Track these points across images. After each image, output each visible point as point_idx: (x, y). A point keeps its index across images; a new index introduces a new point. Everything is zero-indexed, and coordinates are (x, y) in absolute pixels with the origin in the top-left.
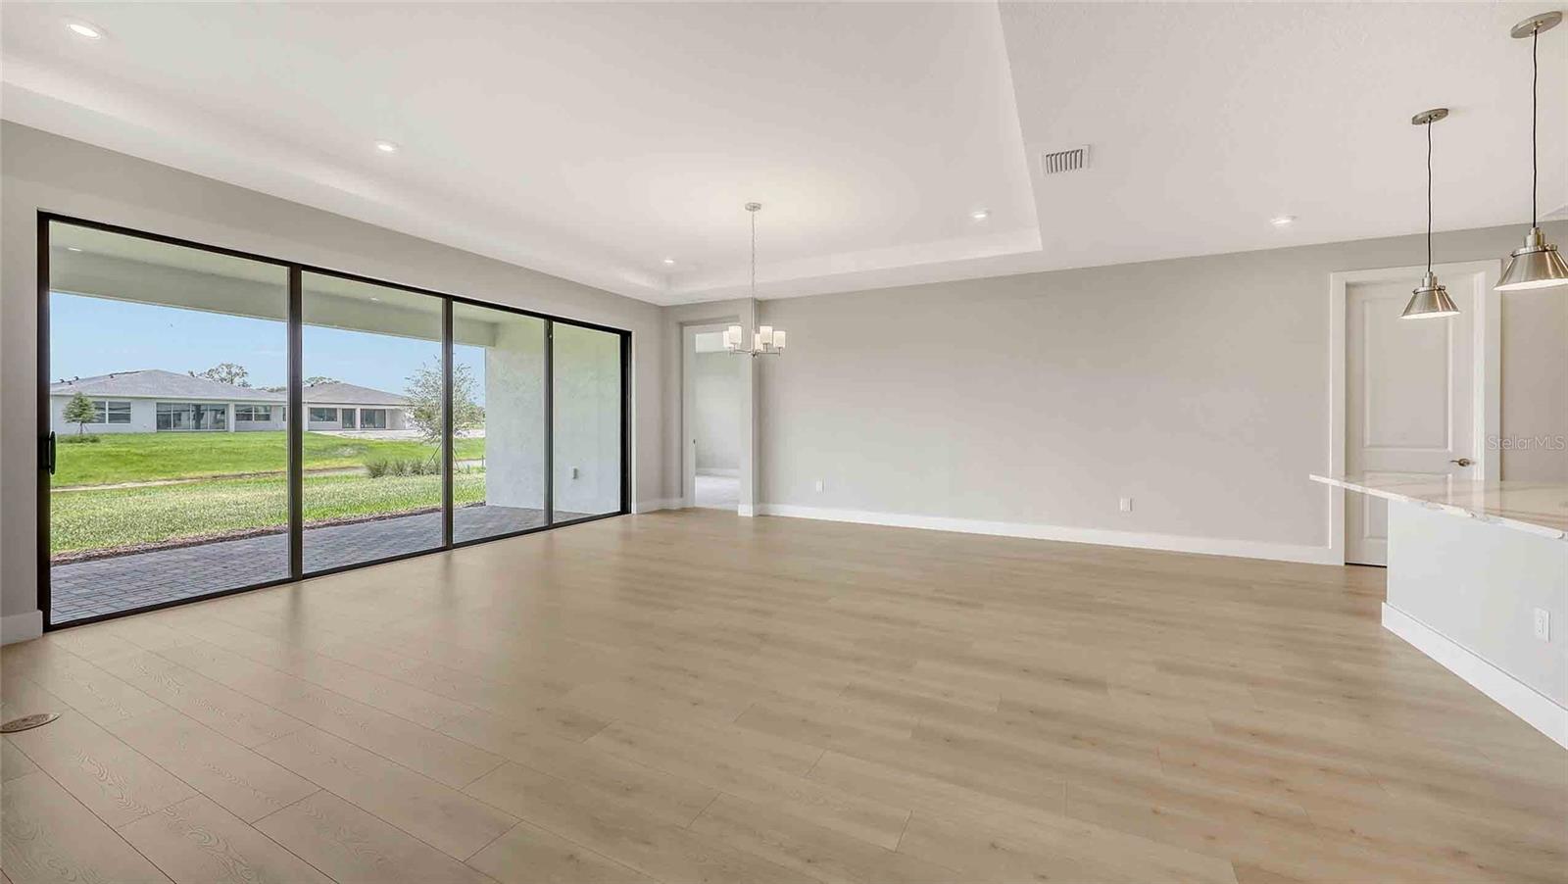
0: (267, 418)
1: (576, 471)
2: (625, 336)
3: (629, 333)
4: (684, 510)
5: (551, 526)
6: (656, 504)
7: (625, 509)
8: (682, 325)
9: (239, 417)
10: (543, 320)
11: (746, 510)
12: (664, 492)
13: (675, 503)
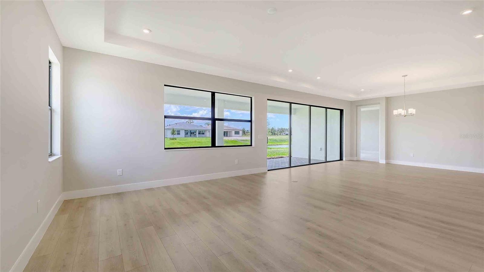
0: (203, 134)
1: (321, 148)
2: (342, 111)
3: (343, 110)
4: (357, 161)
5: (326, 162)
6: (349, 158)
7: (341, 159)
8: (357, 106)
9: (199, 133)
10: (325, 109)
11: (383, 161)
12: (351, 155)
13: (355, 159)
